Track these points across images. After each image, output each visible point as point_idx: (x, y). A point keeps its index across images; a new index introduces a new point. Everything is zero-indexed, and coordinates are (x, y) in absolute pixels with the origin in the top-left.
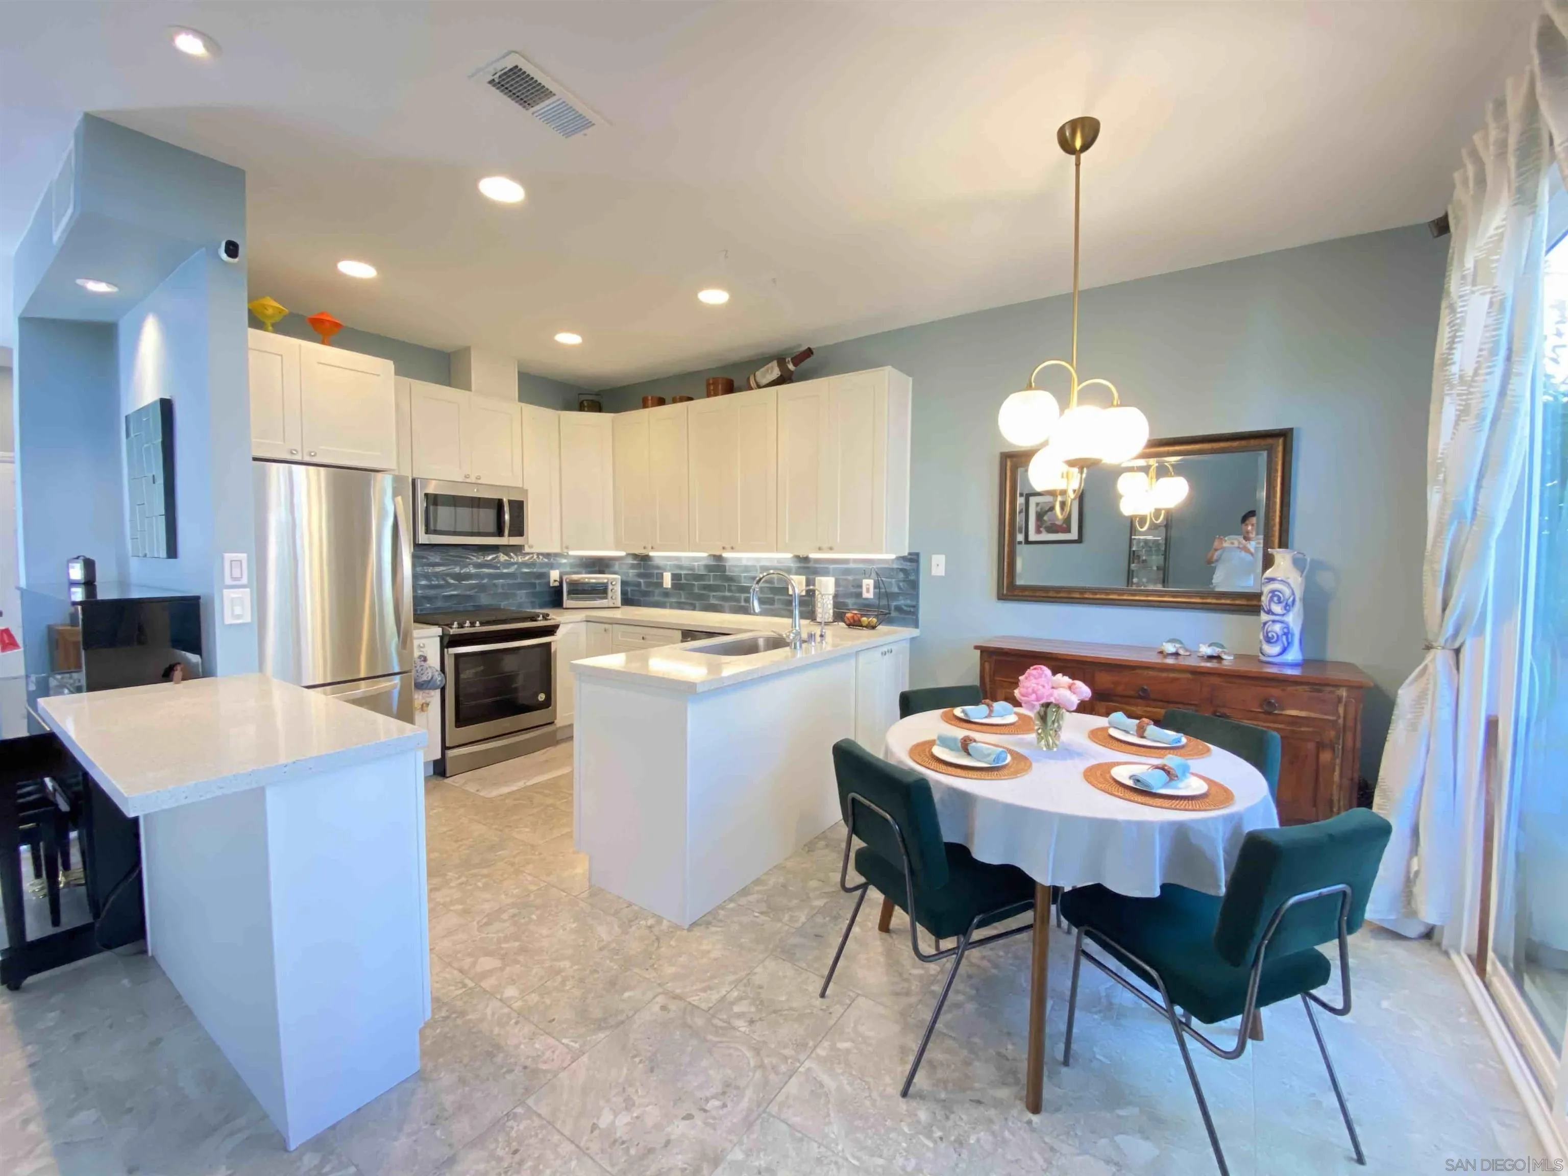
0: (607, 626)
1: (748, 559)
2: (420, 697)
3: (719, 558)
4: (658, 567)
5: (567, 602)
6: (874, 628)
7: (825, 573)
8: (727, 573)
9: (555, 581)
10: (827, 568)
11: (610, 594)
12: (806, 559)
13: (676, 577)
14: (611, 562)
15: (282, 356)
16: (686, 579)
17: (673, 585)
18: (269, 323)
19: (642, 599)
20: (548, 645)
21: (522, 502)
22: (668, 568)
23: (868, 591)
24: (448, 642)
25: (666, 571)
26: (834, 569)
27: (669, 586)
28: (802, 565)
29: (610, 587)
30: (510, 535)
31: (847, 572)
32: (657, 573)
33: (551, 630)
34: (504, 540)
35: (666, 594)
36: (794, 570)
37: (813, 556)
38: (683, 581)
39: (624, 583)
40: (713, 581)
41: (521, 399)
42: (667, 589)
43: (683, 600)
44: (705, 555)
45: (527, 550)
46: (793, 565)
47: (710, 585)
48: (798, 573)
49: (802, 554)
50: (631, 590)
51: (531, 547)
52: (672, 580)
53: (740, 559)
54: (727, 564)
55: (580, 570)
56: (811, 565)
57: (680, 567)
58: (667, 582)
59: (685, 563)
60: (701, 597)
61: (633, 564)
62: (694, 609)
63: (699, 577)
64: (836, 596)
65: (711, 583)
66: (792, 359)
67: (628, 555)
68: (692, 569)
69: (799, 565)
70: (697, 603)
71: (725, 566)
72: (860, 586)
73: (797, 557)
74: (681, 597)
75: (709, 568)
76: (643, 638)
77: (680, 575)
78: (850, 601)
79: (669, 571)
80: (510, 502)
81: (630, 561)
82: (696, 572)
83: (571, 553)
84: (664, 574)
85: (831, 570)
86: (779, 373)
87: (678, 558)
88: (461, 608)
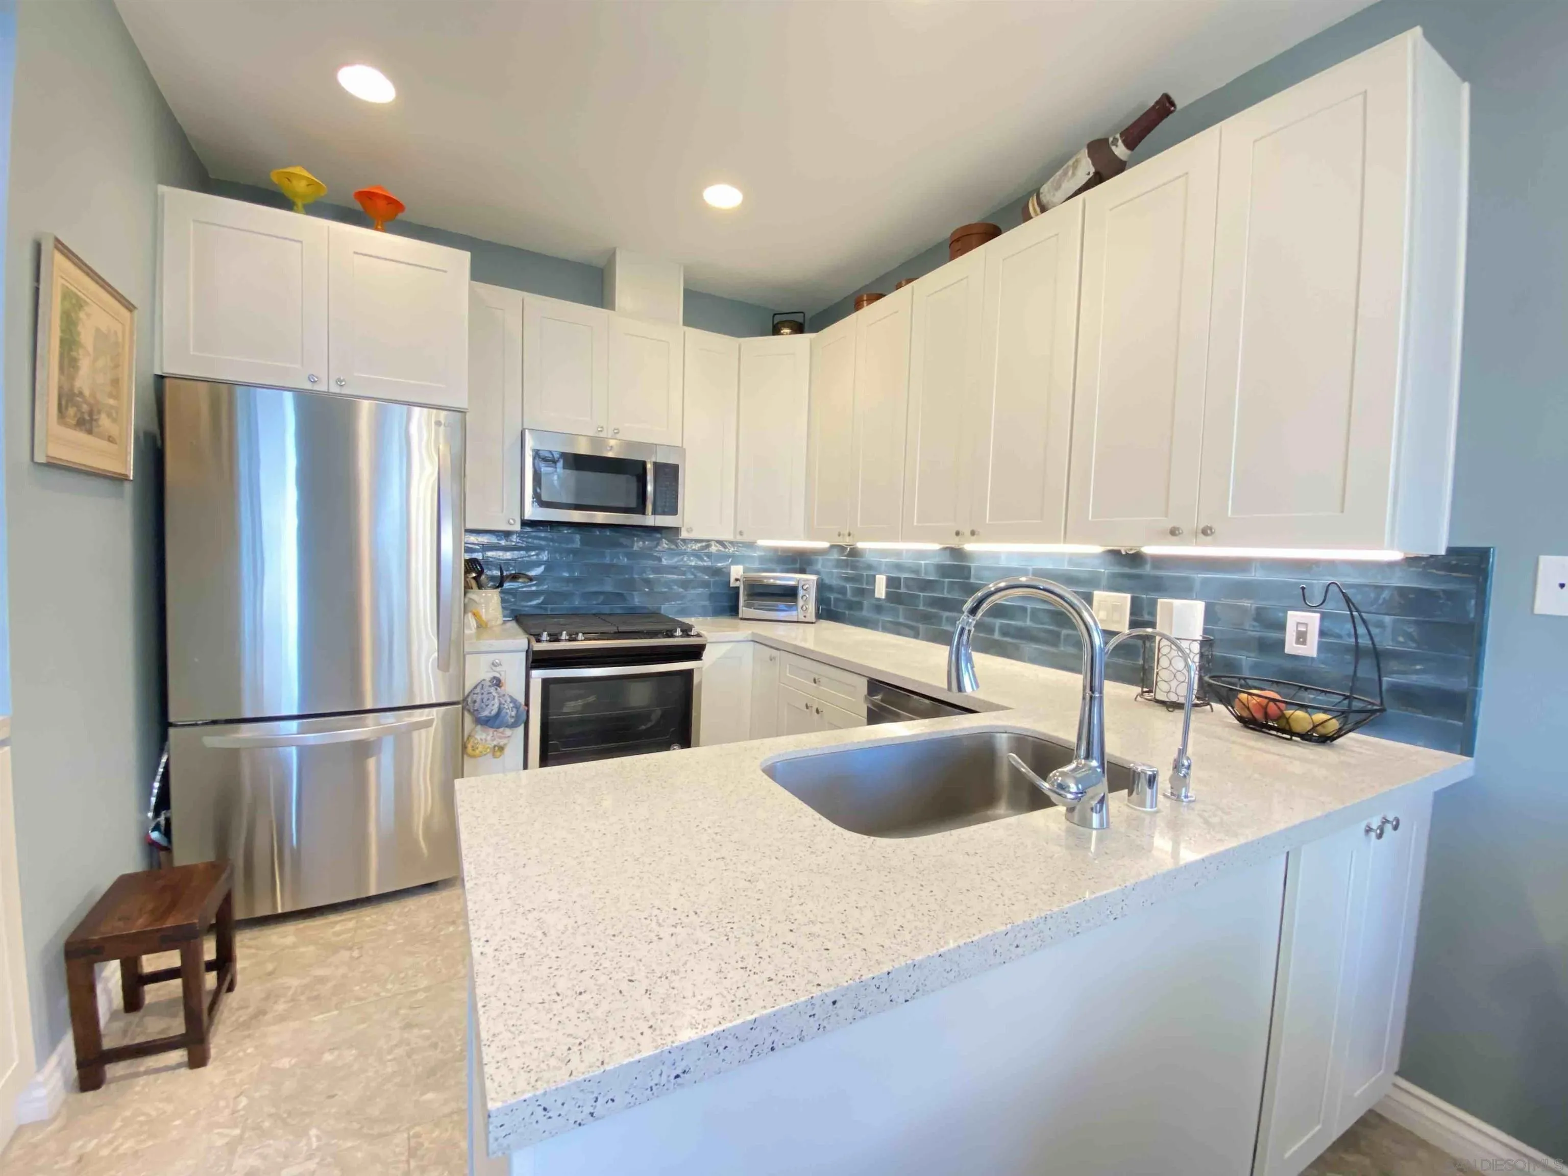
0: (775, 653)
1: (1010, 555)
2: (489, 738)
3: (956, 553)
4: (870, 567)
5: (743, 611)
6: (1325, 739)
7: (1184, 590)
8: (972, 580)
9: (737, 580)
10: (1186, 579)
11: (801, 602)
12: (1136, 559)
13: (892, 582)
14: (813, 557)
15: (301, 242)
16: (907, 587)
17: (887, 593)
18: (300, 203)
19: (847, 612)
20: (689, 673)
21: (677, 466)
22: (883, 568)
23: (1301, 638)
24: (537, 660)
25: (880, 573)
26: (1205, 582)
27: (883, 596)
28: (1127, 570)
29: (801, 593)
30: (654, 512)
31: (1245, 589)
32: (867, 575)
33: (695, 653)
34: (650, 520)
35: (878, 607)
36: (1104, 582)
37: (1149, 550)
38: (903, 590)
39: (821, 587)
40: (949, 592)
41: (687, 323)
42: (879, 599)
43: (901, 620)
44: (936, 547)
45: (684, 534)
46: (1105, 570)
47: (943, 599)
48: (1114, 586)
49: (1125, 545)
50: (834, 599)
51: (690, 530)
52: (887, 586)
53: (996, 556)
54: (972, 565)
55: (773, 566)
56: (1148, 569)
57: (899, 567)
58: (881, 590)
59: (907, 561)
60: (927, 618)
61: (838, 561)
62: (916, 636)
63: (927, 585)
64: (1206, 643)
65: (946, 595)
66: (1121, 135)
67: (832, 547)
68: (917, 572)
69: (1117, 570)
70: (922, 627)
71: (969, 568)
72: (1282, 627)
73: (1116, 553)
74: (898, 617)
75: (944, 570)
76: (815, 681)
77: (899, 579)
78: (1246, 660)
79: (885, 572)
80: (656, 465)
81: (835, 556)
82: (923, 576)
83: (762, 542)
84: (877, 576)
85: (1197, 586)
86: (1092, 170)
87: (898, 553)
88: (606, 609)
